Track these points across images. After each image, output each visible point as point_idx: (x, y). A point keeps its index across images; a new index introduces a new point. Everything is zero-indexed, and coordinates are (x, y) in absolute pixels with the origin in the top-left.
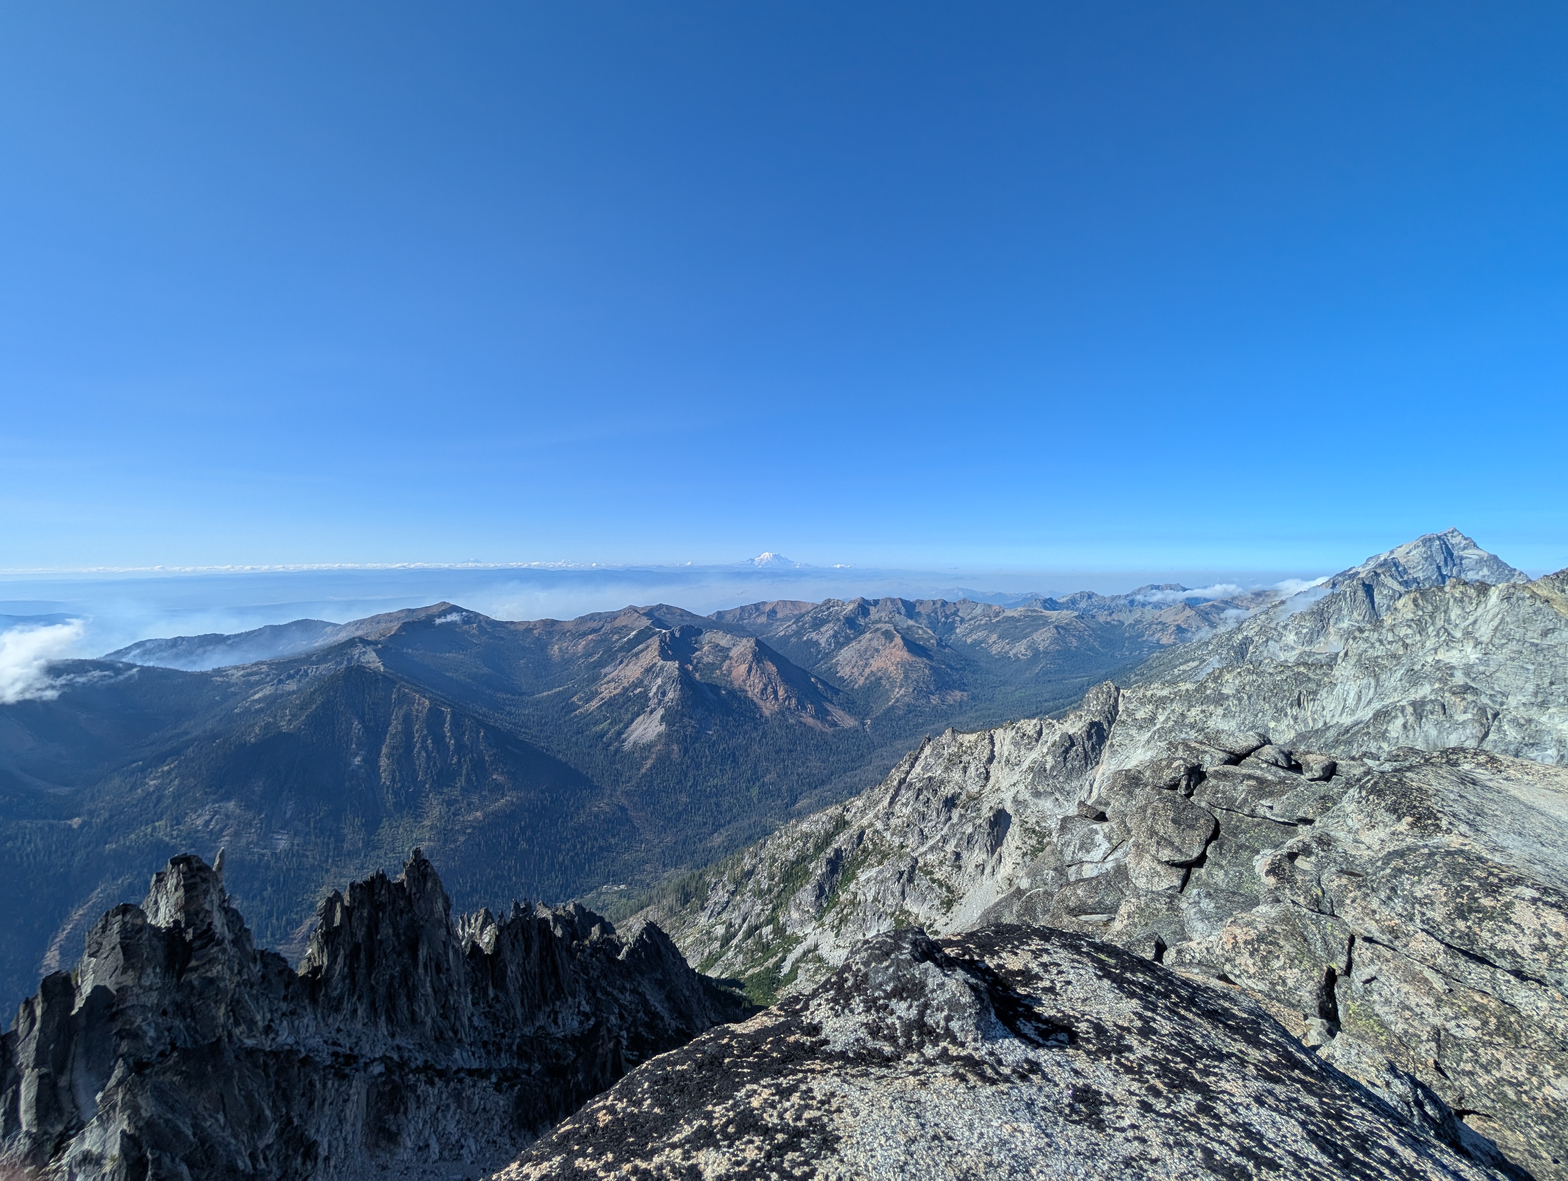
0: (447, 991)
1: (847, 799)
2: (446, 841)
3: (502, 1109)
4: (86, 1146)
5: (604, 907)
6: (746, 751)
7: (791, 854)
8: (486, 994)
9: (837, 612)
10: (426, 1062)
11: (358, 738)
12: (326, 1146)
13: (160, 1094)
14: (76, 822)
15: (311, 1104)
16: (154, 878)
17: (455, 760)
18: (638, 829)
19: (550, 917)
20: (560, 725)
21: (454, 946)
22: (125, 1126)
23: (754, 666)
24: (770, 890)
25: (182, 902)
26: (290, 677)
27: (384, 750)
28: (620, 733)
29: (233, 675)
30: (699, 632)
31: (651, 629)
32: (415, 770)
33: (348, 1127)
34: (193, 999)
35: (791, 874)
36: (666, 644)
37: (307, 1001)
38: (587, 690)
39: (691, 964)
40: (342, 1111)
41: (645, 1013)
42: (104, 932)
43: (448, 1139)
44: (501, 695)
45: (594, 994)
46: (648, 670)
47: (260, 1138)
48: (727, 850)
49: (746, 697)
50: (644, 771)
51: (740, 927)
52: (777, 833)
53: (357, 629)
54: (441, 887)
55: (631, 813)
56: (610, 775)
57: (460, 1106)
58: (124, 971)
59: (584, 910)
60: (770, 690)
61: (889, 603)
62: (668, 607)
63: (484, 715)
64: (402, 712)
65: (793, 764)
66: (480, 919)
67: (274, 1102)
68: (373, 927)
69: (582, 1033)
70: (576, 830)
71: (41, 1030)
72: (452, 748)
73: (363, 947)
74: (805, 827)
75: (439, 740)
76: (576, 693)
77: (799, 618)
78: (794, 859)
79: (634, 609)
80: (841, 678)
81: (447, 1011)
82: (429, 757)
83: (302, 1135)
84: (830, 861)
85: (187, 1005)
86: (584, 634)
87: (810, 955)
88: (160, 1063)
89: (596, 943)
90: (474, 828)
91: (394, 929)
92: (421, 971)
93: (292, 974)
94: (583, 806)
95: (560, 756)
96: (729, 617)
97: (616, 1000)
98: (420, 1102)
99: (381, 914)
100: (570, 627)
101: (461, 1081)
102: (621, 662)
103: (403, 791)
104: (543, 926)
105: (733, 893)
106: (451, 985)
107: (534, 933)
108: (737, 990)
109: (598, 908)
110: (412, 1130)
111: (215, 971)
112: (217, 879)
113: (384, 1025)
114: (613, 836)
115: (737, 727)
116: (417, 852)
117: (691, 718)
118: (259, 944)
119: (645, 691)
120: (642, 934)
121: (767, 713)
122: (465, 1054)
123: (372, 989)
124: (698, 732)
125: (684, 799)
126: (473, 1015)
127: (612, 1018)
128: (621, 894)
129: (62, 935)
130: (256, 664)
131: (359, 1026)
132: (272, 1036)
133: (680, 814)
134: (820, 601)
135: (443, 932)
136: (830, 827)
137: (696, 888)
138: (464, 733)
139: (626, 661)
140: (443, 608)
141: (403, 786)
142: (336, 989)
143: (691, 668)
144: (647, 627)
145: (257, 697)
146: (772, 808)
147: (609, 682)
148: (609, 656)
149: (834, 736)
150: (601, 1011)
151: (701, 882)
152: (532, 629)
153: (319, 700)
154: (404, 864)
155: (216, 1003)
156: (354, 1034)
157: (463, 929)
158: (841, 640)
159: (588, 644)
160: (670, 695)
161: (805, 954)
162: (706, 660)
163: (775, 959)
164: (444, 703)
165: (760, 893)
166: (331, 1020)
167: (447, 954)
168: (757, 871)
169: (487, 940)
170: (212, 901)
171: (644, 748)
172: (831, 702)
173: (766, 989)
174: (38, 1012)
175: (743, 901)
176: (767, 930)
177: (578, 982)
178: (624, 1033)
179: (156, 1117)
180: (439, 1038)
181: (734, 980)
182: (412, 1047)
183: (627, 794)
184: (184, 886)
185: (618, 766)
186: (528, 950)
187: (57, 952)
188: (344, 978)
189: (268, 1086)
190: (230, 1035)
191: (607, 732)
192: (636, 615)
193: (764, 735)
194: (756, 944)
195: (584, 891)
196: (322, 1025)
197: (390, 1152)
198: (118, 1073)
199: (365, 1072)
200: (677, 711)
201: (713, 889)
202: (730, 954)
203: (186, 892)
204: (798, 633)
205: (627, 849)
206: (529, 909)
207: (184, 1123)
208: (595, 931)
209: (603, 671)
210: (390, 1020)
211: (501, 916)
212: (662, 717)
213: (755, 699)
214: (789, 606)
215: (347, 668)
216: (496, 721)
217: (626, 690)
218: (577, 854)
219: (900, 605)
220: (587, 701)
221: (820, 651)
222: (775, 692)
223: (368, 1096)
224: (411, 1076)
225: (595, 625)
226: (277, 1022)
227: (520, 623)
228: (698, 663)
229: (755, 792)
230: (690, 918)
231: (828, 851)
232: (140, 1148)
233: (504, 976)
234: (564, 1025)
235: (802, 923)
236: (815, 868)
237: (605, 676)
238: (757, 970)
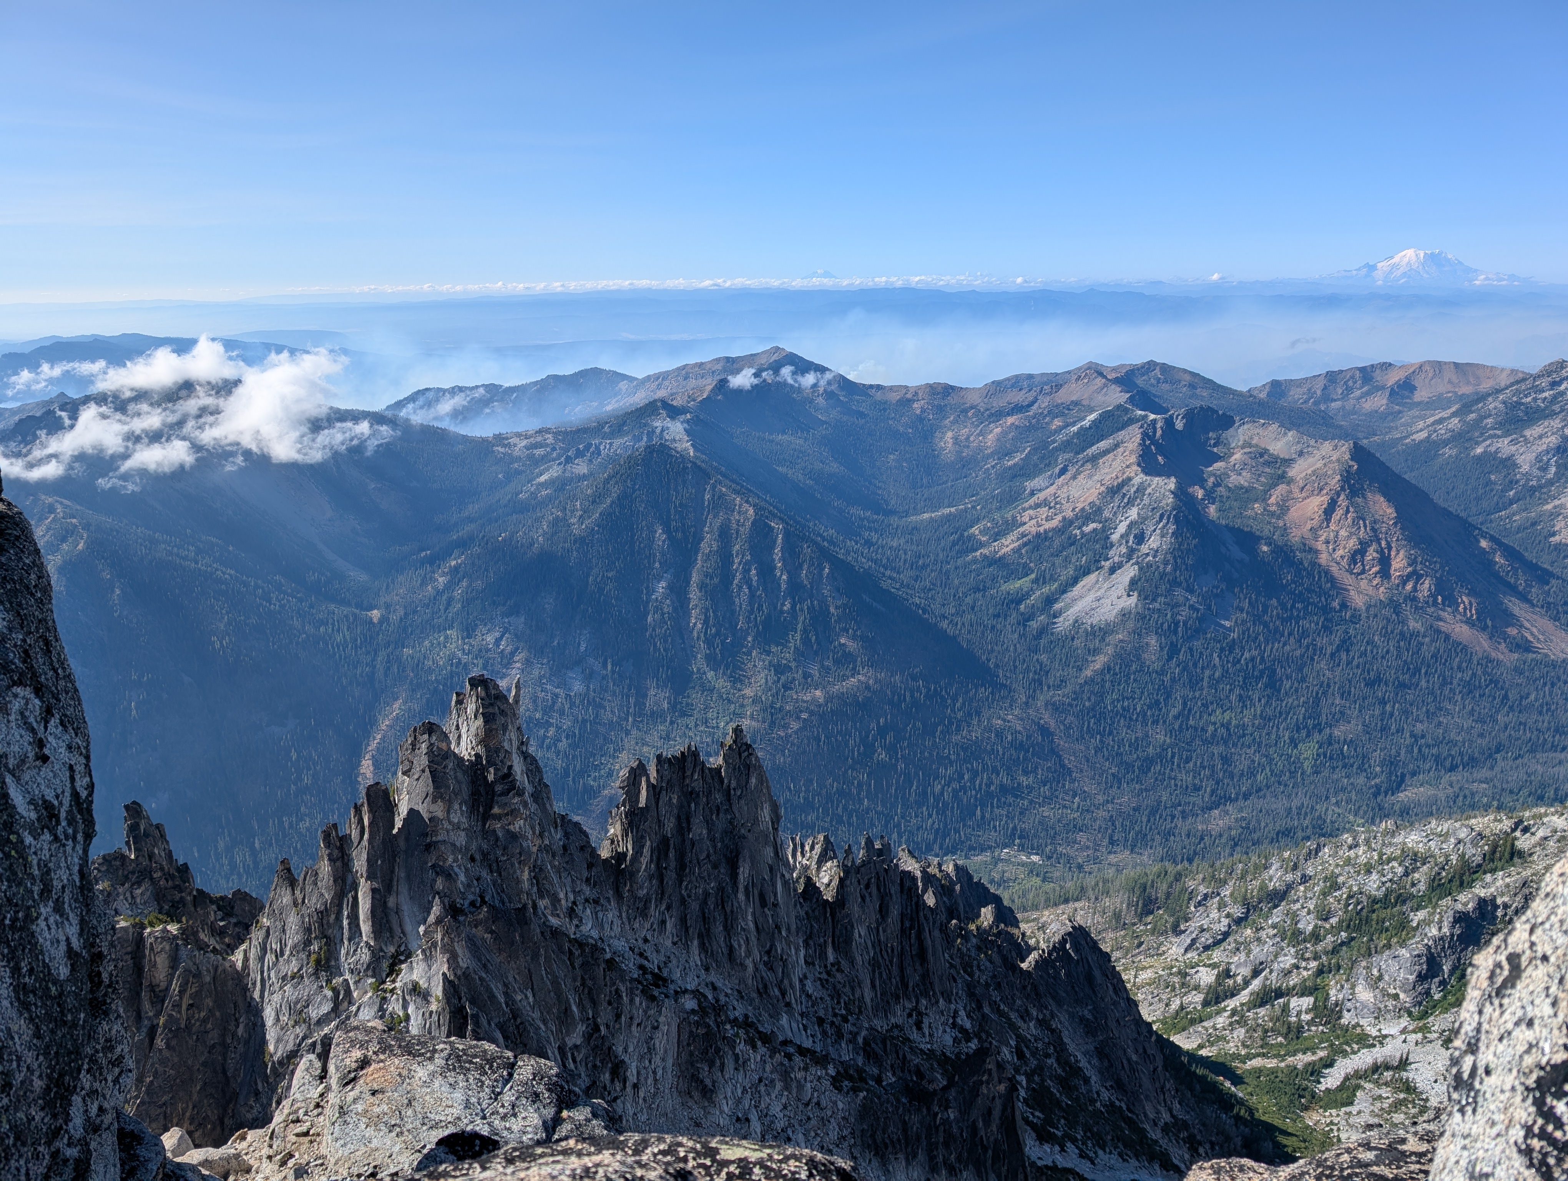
0: (773, 933)
1: (1526, 806)
2: (773, 723)
3: (841, 1114)
4: (415, 977)
5: (1002, 882)
6: (1300, 670)
7: (1373, 884)
8: (823, 955)
10: (746, 1016)
11: (663, 554)
12: (635, 1072)
13: (473, 946)
14: (375, 614)
15: (618, 1016)
16: (454, 698)
17: (787, 606)
18: (1070, 772)
19: (918, 874)
20: (947, 573)
21: (783, 876)
22: (445, 968)
23: (1343, 501)
24: (1316, 937)
25: (482, 733)
26: (580, 454)
27: (695, 578)
28: (1050, 601)
29: (515, 445)
30: (1227, 422)
31: (1126, 410)
32: (733, 612)
33: (657, 1060)
34: (499, 852)
35: (1368, 920)
36: (1154, 442)
37: (611, 892)
38: (997, 516)
39: (1147, 1013)
40: (651, 1038)
41: (1058, 1060)
42: (413, 750)
43: (772, 1122)
44: (857, 511)
45: (980, 1007)
46: (1114, 491)
47: (568, 1034)
48: (1235, 844)
49: (1314, 564)
50: (1088, 673)
51: (1246, 983)
52: (1348, 838)
53: (659, 387)
54: (768, 787)
55: (1061, 742)
56: (1028, 669)
57: (787, 1087)
58: (434, 801)
59: (970, 877)
60: (1372, 554)
62: (1165, 368)
63: (831, 542)
64: (718, 523)
65: (1406, 713)
66: (818, 848)
67: (580, 999)
68: (684, 822)
69: (958, 1055)
70: (965, 749)
71: (370, 841)
72: (784, 586)
73: (672, 842)
74: (1413, 839)
75: (767, 571)
76: (978, 520)
77: (1467, 405)
78: (1380, 894)
79: (1097, 370)
81: (771, 958)
82: (752, 595)
83: (610, 1048)
84: (1460, 918)
85: (492, 857)
86: (999, 415)
87: (1388, 1075)
88: (472, 913)
89: (987, 932)
90: (812, 713)
91: (710, 831)
92: (741, 896)
93: (594, 853)
94: (978, 713)
95: (944, 624)
96: (1296, 395)
97: (1013, 1027)
98: (740, 1064)
99: (693, 805)
100: (974, 399)
101: (789, 1056)
102: (1063, 471)
103: (718, 641)
104: (908, 884)
105: (1239, 921)
106: (778, 927)
107: (894, 889)
108: (1228, 1084)
109: (992, 881)
110: (729, 1094)
111: (517, 826)
112: (514, 715)
113: (697, 952)
114: (1026, 773)
115: (1284, 621)
116: (738, 731)
117: (1191, 591)
118: (559, 806)
119: (1104, 529)
120: (1063, 941)
121: (1358, 601)
122: (794, 1025)
123: (683, 901)
124: (1201, 620)
125: (1160, 736)
126: (805, 977)
127: (1005, 1050)
128: (1032, 870)
129: (374, 745)
130: (540, 432)
131: (668, 943)
132: (575, 922)
133: (1149, 762)
134: (1534, 363)
135: (769, 852)
136: (1475, 854)
137: (1168, 895)
138: (801, 566)
139: (1072, 470)
140: (775, 357)
141: (718, 633)
142: (641, 888)
143: (1200, 493)
144: (1119, 407)
145: (542, 479)
146: (1344, 789)
147: (1037, 506)
148: (1042, 458)
149: (1517, 670)
150: (989, 1035)
151: (1178, 887)
152: (910, 401)
153: (615, 491)
154: (722, 745)
155: (520, 863)
156: (663, 951)
157: (794, 856)
159: (1004, 434)
160: (1153, 542)
161: (1376, 1068)
162: (1234, 480)
163: (1309, 1058)
164: (775, 516)
165: (1295, 937)
166: (636, 925)
167: (774, 885)
168: (1292, 895)
169: (826, 880)
170: (511, 740)
171: (1093, 633)
172: (1524, 598)
173: (1285, 1100)
174: (366, 822)
175: (1259, 939)
176: (1301, 1004)
177: (955, 981)
178: (1023, 1079)
179: (471, 970)
180: (763, 991)
181: (1223, 1064)
182: (729, 991)
183: (1056, 708)
184: (482, 714)
185: (1044, 658)
186: (883, 912)
187: (370, 762)
188: (651, 877)
189: (574, 980)
190: (535, 906)
191: (1027, 595)
192: (1100, 381)
193: (1345, 644)
194: (1275, 1019)
195: (972, 848)
196: (627, 927)
197: (704, 1108)
198: (436, 910)
199: (676, 1001)
200: (1163, 575)
201: (1199, 904)
202: (1221, 1021)
203: (486, 722)
204: (1463, 438)
205: (1048, 800)
206: (886, 852)
207: (497, 987)
208: (987, 915)
209: (1030, 485)
210: (703, 947)
211: (848, 852)
212: (1133, 583)
213: (1334, 569)
214: (1450, 374)
215: (647, 447)
216: (848, 553)
217: (1068, 523)
218: (963, 788)
220: (996, 537)
221: (1512, 483)
222: (1385, 562)
223: (679, 1031)
224: (728, 1027)
225: (1020, 397)
226: (580, 907)
227: (891, 388)
228: (1217, 485)
229: (1308, 751)
230: (1150, 940)
231: (1462, 897)
232: (460, 999)
233: (848, 940)
234: (931, 1035)
235: (1379, 1015)
236: (1427, 922)
237: (1032, 494)
238: (1271, 1063)
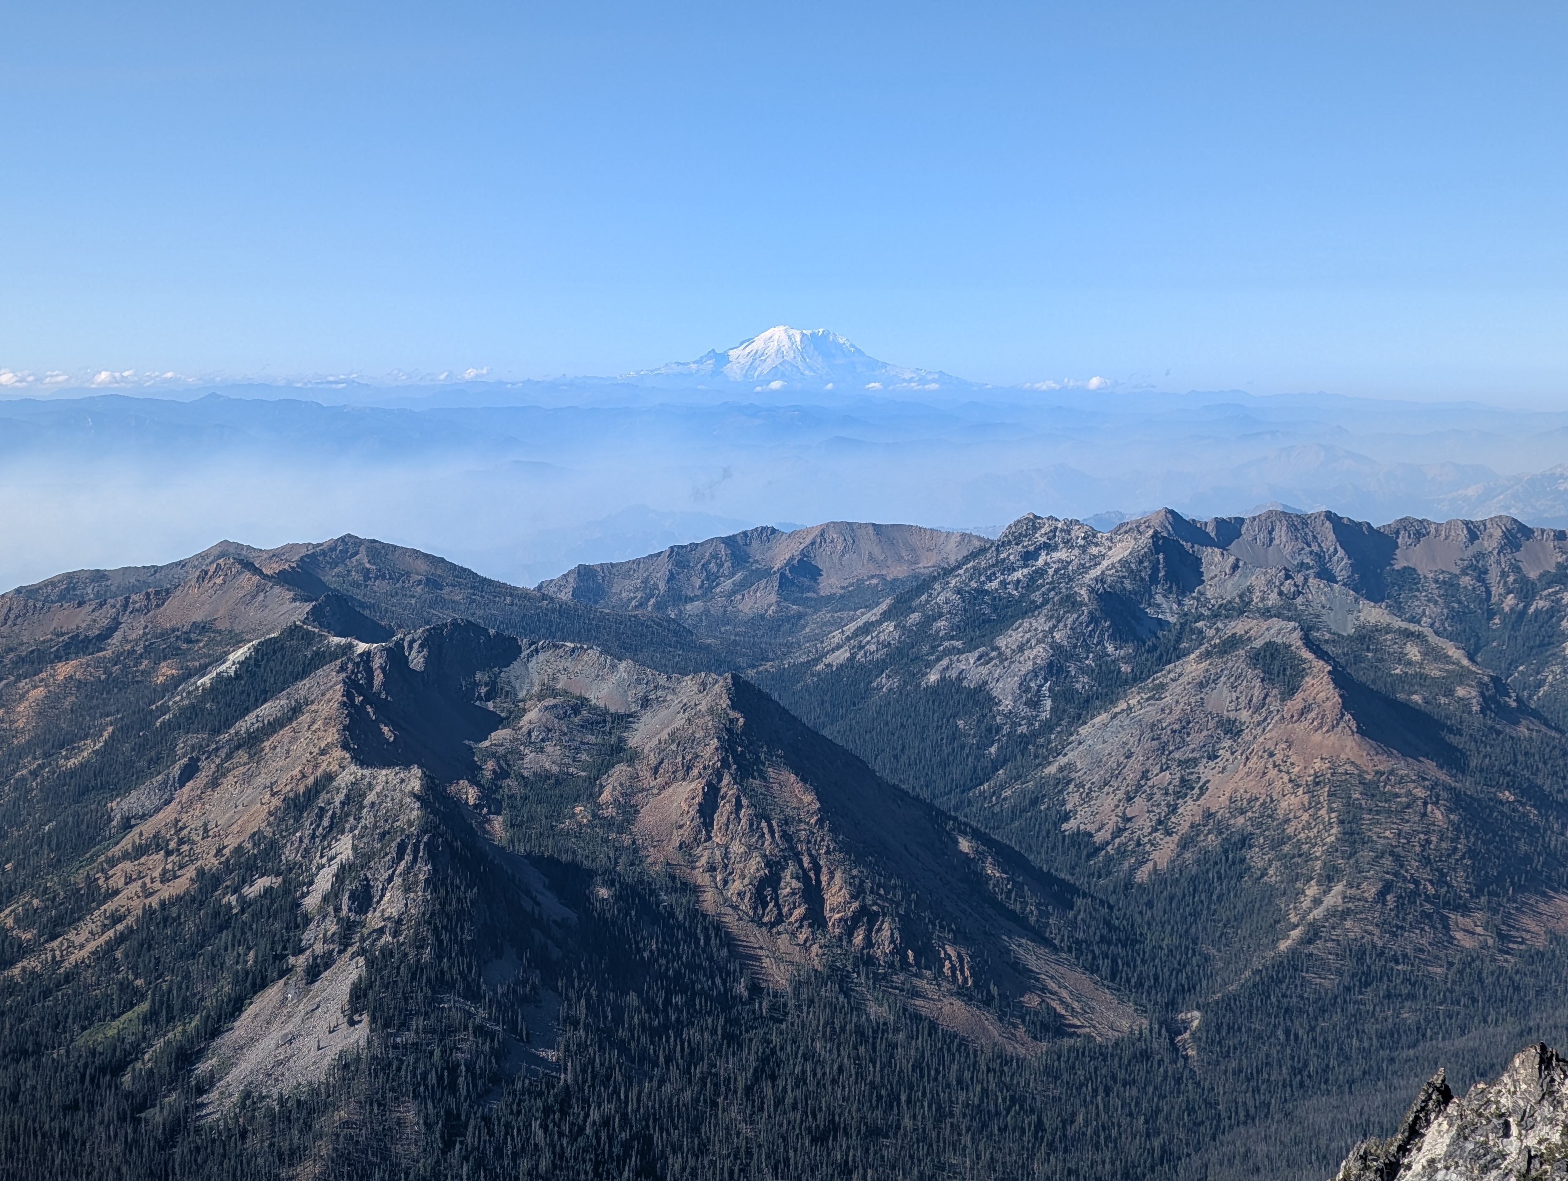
6: (696, 1129)
9: (1064, 572)
23: (728, 787)
28: (187, 1056)
30: (505, 650)
31: (308, 637)
36: (370, 698)
38: (52, 882)
46: (299, 804)
49: (696, 914)
60: (789, 884)
61: (1281, 534)
62: (376, 549)
76: (10, 895)
79: (239, 559)
80: (1082, 839)
86: (38, 659)
96: (624, 592)
102: (190, 772)
119: (287, 888)
121: (778, 976)
134: (993, 525)
139: (207, 769)
143: (471, 795)
144: (293, 630)
147: (140, 851)
148: (141, 748)
149: (1051, 1073)
158: (1082, 683)
159: (53, 700)
160: (391, 905)
162: (532, 763)
171: (287, 1117)
191: (136, 1051)
192: (248, 580)
193: (768, 1066)
200: (416, 970)
204: (906, 657)
209: (119, 807)
212: (358, 995)
213: (730, 920)
214: (869, 545)
217: (209, 882)
219: (1329, 539)
220: (56, 929)
222: (812, 895)
225: (80, 620)
228: (501, 774)
237: (127, 825)
